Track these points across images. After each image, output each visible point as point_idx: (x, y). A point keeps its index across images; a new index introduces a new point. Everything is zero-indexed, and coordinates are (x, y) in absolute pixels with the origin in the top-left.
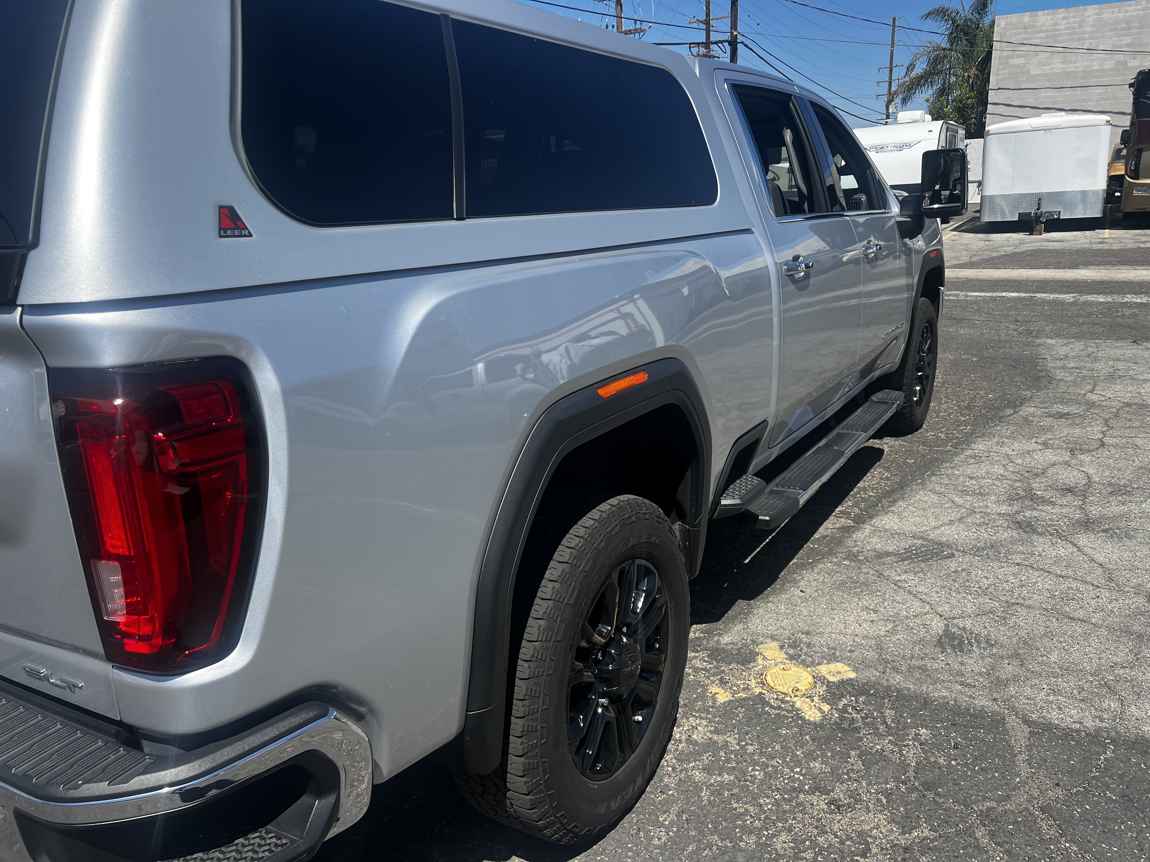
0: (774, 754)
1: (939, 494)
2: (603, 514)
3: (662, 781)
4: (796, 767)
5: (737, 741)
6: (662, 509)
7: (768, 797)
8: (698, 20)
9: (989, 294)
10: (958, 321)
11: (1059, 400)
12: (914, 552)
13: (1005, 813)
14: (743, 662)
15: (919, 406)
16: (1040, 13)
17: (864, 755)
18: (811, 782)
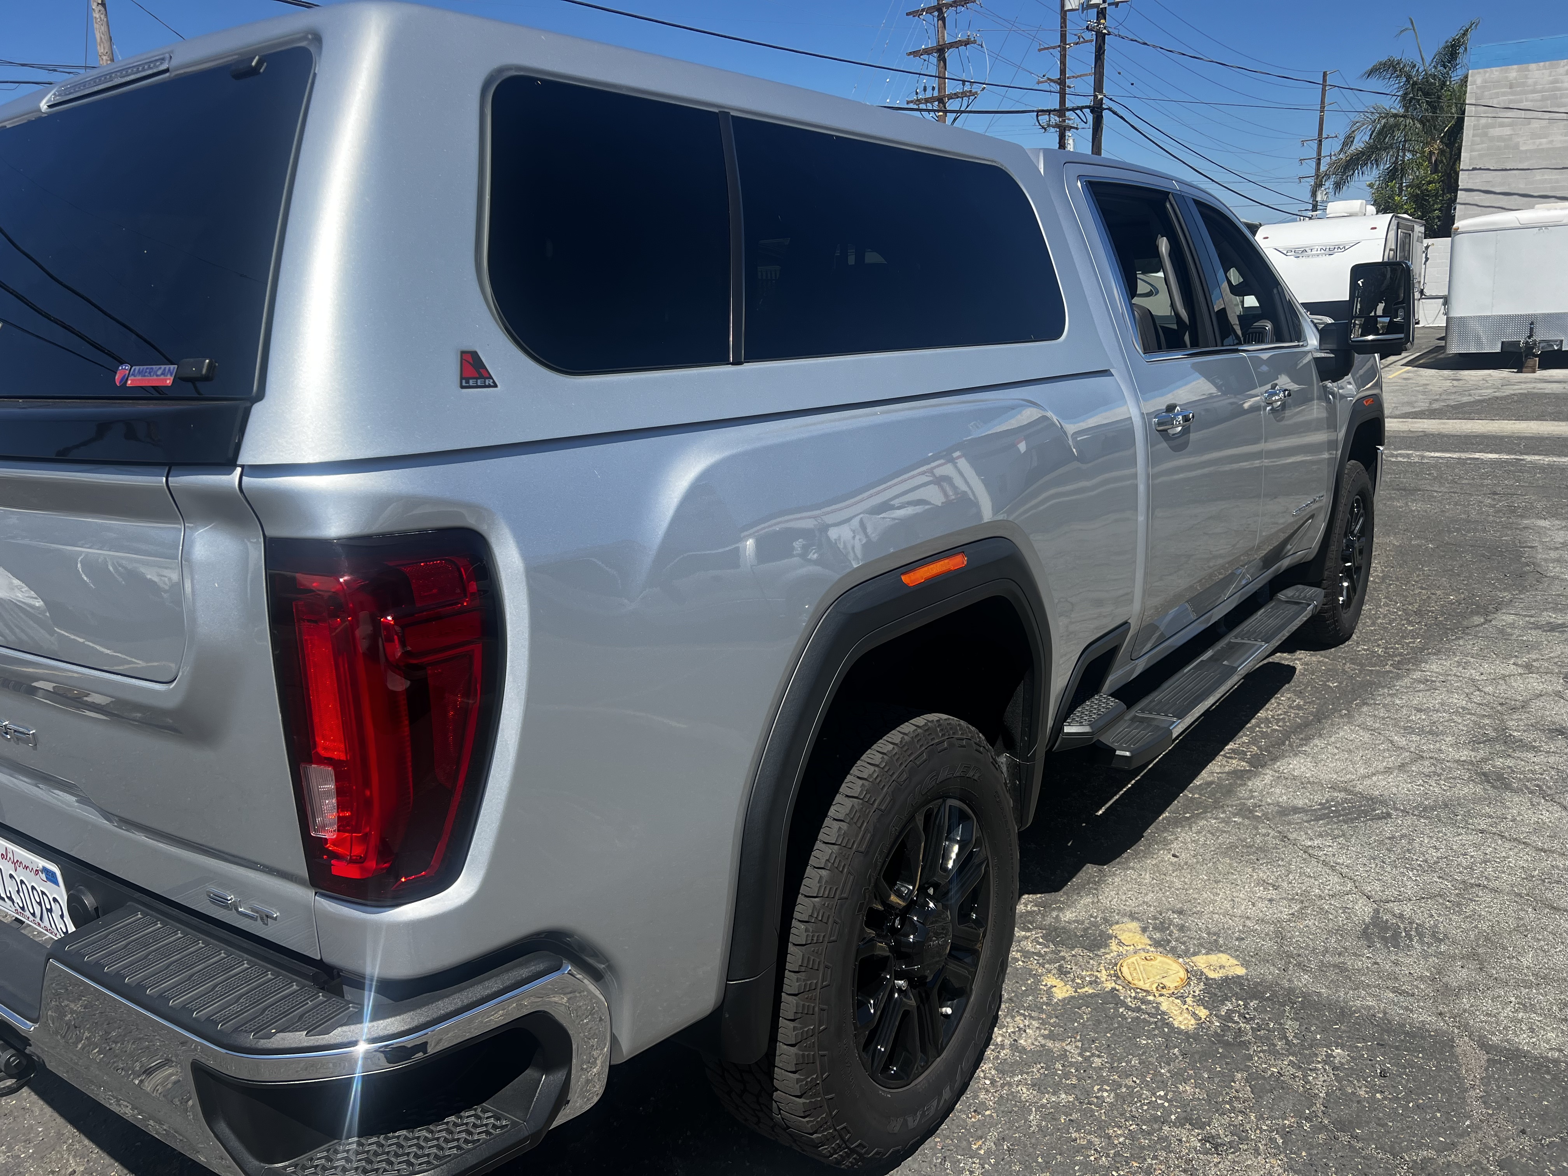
0: (1130, 1071)
1: (1372, 730)
2: (906, 737)
3: (976, 1097)
4: (1159, 1089)
5: (1079, 1051)
6: (983, 734)
7: (1120, 1127)
8: (1049, 79)
9: (1456, 455)
10: (1408, 492)
11: (1551, 605)
12: (1333, 809)
13: (1448, 1166)
14: (1090, 946)
15: (1346, 609)
16: (1533, 66)
17: (1254, 1079)
18: (1179, 1110)
